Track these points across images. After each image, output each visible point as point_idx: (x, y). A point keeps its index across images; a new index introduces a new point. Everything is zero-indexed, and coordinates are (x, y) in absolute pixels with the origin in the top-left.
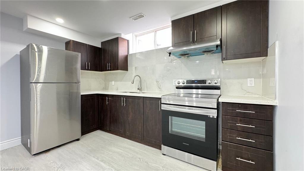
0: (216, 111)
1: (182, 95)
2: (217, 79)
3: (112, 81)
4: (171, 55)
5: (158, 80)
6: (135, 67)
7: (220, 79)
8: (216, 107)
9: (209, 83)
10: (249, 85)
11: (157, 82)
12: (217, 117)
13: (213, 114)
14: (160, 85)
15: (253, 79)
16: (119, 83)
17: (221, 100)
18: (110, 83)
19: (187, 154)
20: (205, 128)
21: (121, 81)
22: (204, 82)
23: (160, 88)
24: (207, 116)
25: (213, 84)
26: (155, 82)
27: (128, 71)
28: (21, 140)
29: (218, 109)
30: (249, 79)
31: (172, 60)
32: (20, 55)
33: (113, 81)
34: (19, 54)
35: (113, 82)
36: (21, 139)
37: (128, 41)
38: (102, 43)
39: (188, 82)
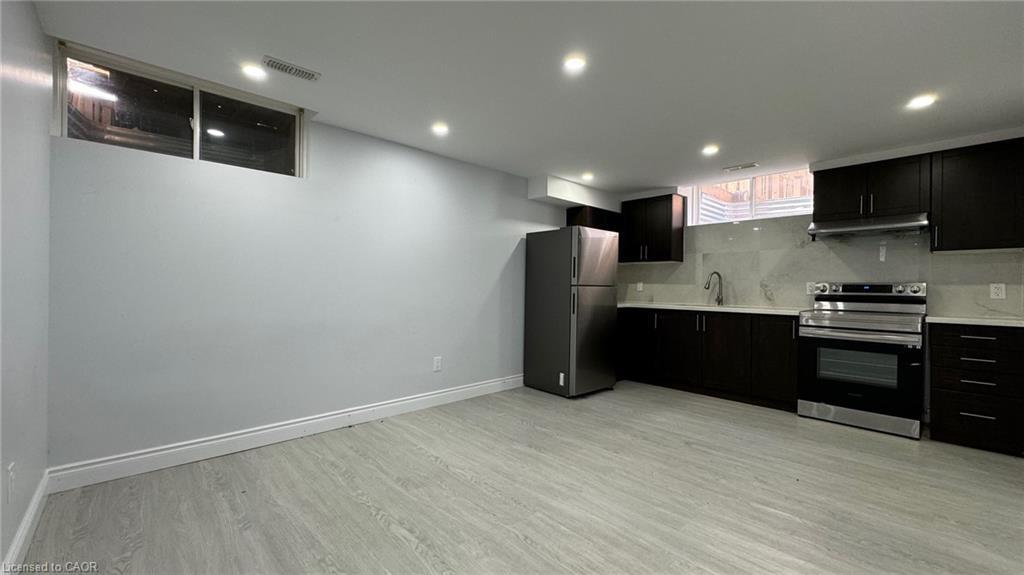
0: (920, 336)
2: (919, 284)
3: (636, 283)
4: (816, 239)
5: (765, 283)
6: (704, 255)
7: (925, 284)
8: (919, 330)
9: (900, 292)
10: (993, 297)
11: (763, 286)
12: (922, 347)
13: (915, 341)
14: (772, 294)
15: (1003, 286)
16: (656, 288)
17: (929, 320)
18: (632, 286)
20: (896, 367)
22: (888, 288)
23: (770, 299)
24: (902, 346)
25: (909, 292)
26: (758, 287)
27: (682, 261)
29: (923, 333)
30: (993, 287)
31: (804, 242)
32: (526, 239)
33: (640, 281)
35: (640, 286)
37: (685, 199)
38: (625, 205)
39: (846, 288)
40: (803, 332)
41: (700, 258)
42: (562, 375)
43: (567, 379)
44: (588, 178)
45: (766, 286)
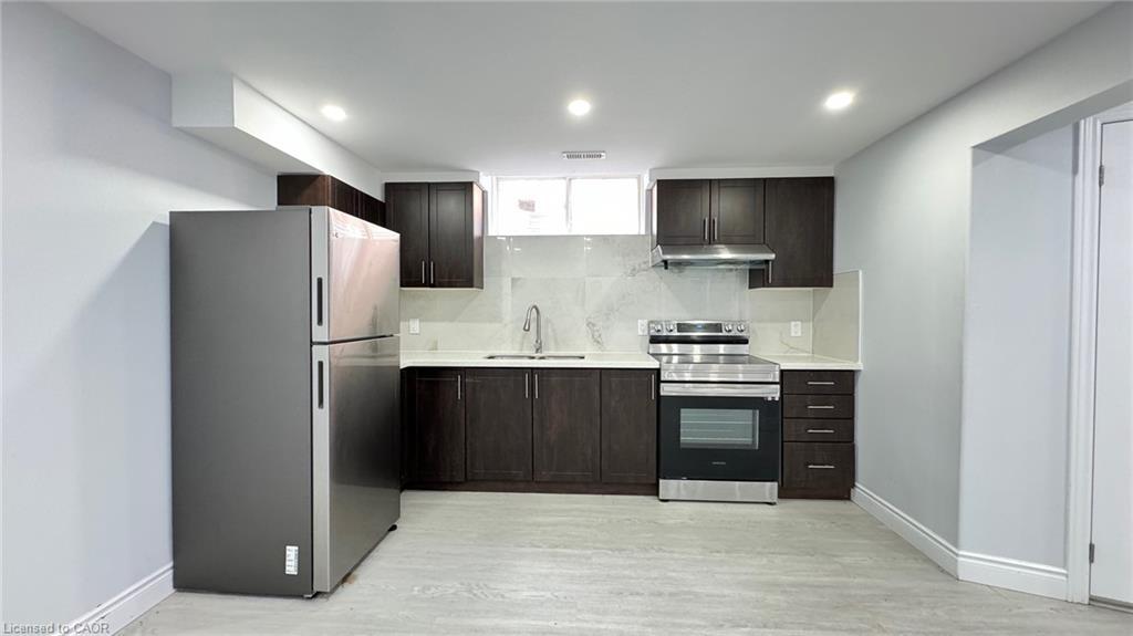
0: (778, 386)
1: (697, 359)
3: (410, 320)
5: (592, 321)
6: (513, 279)
7: (749, 322)
8: (778, 380)
9: (728, 331)
10: (793, 334)
11: (589, 324)
12: (780, 398)
13: (773, 393)
14: (600, 336)
15: (799, 323)
16: (439, 328)
18: (405, 324)
19: (737, 483)
21: (452, 320)
22: (718, 327)
23: (598, 342)
24: (762, 398)
25: (734, 332)
26: (584, 327)
27: (481, 287)
28: (171, 577)
29: (781, 383)
30: (793, 323)
31: (634, 269)
32: (171, 226)
33: (415, 318)
34: (168, 223)
35: (415, 324)
36: (171, 571)
37: (484, 193)
38: (390, 188)
39: (680, 327)
40: (666, 390)
41: (507, 283)
42: (292, 552)
43: (307, 559)
44: (335, 114)
45: (594, 325)
